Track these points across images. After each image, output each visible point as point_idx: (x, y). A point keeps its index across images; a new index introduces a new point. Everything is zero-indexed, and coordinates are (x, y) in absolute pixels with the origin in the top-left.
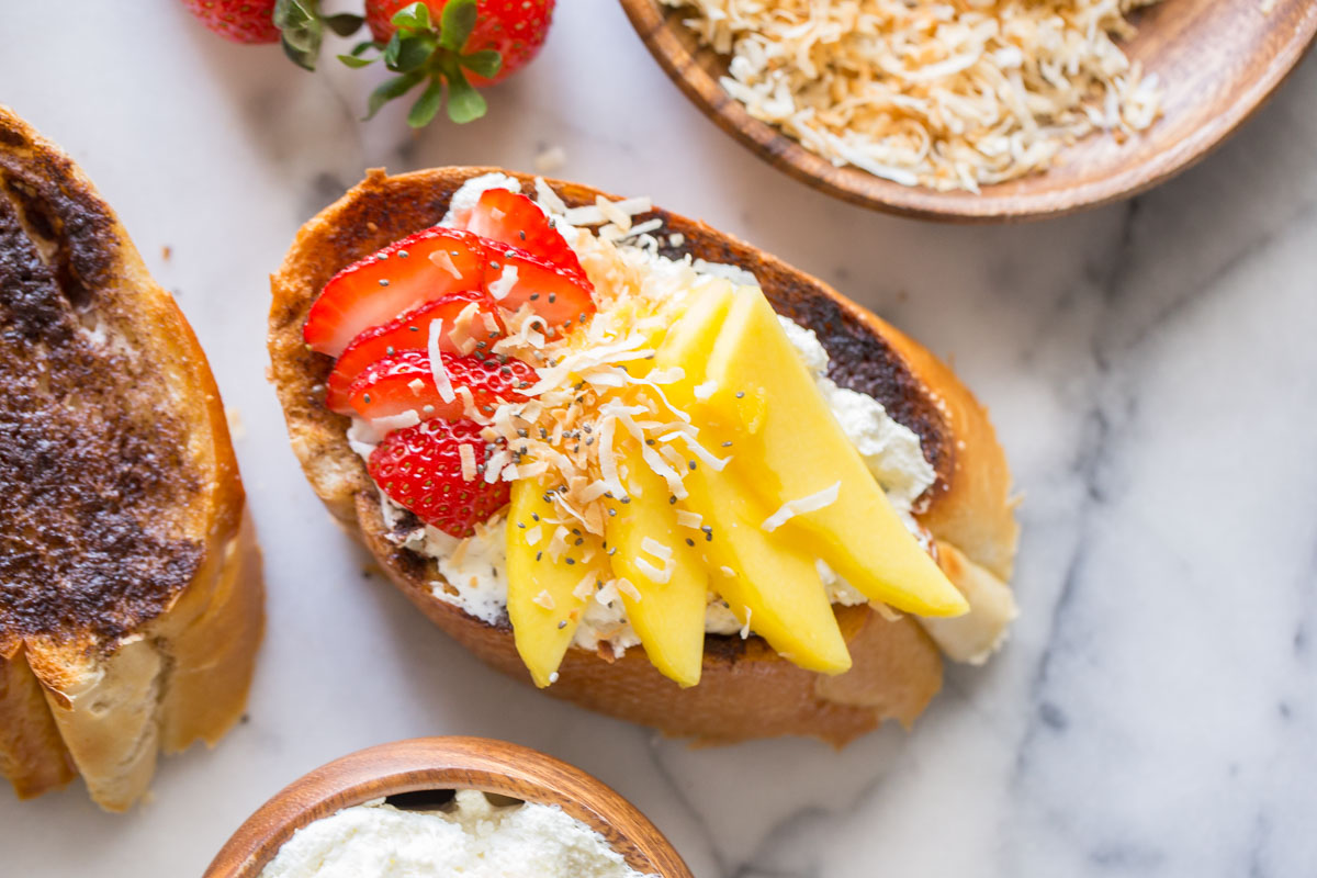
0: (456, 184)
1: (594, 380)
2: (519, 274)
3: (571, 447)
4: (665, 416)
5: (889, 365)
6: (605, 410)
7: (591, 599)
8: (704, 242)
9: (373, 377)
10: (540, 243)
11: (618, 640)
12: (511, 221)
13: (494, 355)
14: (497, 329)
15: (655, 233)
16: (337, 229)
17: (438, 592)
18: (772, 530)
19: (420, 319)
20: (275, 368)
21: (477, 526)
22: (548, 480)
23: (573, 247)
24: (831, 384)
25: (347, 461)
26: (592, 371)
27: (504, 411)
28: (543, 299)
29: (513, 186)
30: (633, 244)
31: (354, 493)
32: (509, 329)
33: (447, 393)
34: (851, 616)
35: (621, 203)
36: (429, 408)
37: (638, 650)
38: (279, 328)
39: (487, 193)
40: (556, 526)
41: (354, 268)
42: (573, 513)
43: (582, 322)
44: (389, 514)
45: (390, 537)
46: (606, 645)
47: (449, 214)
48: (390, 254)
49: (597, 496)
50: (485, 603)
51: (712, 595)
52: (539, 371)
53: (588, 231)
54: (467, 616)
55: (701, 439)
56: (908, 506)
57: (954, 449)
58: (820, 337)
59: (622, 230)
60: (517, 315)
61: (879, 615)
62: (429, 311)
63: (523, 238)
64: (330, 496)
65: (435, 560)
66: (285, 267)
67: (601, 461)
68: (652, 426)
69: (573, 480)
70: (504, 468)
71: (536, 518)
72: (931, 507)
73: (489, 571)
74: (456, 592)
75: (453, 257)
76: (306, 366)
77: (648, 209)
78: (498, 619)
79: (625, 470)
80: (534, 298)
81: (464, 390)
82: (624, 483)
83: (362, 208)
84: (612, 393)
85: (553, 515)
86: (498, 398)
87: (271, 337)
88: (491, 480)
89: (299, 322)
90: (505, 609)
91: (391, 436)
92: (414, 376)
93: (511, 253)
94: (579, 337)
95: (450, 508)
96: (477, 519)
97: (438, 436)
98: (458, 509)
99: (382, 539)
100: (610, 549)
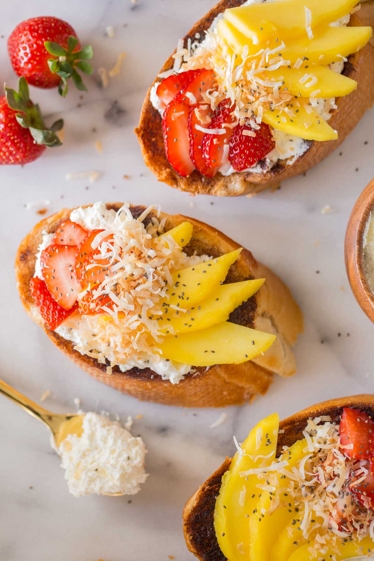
0: (150, 105)
1: (236, 80)
2: (190, 92)
3: (257, 95)
4: (259, 58)
6: (249, 78)
7: (314, 109)
8: (202, 26)
9: (207, 156)
10: (181, 81)
11: (331, 106)
12: (170, 88)
13: (215, 111)
14: (207, 106)
15: (192, 42)
16: (150, 152)
17: (290, 163)
18: (313, 36)
20: (191, 191)
21: (272, 140)
22: (266, 108)
23: (187, 70)
25: (232, 179)
26: (233, 78)
27: (236, 113)
28: (202, 87)
29: (157, 85)
30: (193, 51)
31: (245, 180)
32: (208, 102)
33: (222, 131)
34: (353, 22)
35: (178, 50)
36: (225, 141)
37: (337, 99)
38: (177, 185)
39: (158, 93)
40: (283, 111)
41: (167, 148)
42: (281, 103)
43: (215, 76)
44: (256, 170)
45: (265, 172)
46: (331, 111)
47: (160, 111)
48: (166, 134)
49: (278, 93)
50: (300, 148)
51: (328, 68)
52: (227, 97)
53: (183, 64)
54: (303, 156)
55: (272, 49)
59: (187, 53)
60: (204, 98)
61: (356, 12)
62: (191, 128)
63: (178, 86)
64: (243, 190)
65: (279, 160)
66: (157, 174)
67: (266, 86)
68: (261, 63)
69: (270, 99)
70: (256, 122)
71: (278, 116)
73: (290, 142)
74: (293, 157)
75: (176, 112)
76: (194, 180)
77: (183, 41)
78: (308, 145)
79: (272, 79)
80: (200, 90)
81: (223, 125)
82: (277, 81)
83: (146, 140)
84: (244, 74)
85: (279, 110)
86: (231, 114)
87: (179, 189)
88: (258, 128)
89: (178, 177)
90: (306, 141)
91: (230, 159)
92: (212, 141)
93: (182, 92)
94: (220, 78)
95: (263, 146)
96: (270, 139)
97: (236, 141)
98: (264, 144)
99: (265, 175)
100: (299, 95)
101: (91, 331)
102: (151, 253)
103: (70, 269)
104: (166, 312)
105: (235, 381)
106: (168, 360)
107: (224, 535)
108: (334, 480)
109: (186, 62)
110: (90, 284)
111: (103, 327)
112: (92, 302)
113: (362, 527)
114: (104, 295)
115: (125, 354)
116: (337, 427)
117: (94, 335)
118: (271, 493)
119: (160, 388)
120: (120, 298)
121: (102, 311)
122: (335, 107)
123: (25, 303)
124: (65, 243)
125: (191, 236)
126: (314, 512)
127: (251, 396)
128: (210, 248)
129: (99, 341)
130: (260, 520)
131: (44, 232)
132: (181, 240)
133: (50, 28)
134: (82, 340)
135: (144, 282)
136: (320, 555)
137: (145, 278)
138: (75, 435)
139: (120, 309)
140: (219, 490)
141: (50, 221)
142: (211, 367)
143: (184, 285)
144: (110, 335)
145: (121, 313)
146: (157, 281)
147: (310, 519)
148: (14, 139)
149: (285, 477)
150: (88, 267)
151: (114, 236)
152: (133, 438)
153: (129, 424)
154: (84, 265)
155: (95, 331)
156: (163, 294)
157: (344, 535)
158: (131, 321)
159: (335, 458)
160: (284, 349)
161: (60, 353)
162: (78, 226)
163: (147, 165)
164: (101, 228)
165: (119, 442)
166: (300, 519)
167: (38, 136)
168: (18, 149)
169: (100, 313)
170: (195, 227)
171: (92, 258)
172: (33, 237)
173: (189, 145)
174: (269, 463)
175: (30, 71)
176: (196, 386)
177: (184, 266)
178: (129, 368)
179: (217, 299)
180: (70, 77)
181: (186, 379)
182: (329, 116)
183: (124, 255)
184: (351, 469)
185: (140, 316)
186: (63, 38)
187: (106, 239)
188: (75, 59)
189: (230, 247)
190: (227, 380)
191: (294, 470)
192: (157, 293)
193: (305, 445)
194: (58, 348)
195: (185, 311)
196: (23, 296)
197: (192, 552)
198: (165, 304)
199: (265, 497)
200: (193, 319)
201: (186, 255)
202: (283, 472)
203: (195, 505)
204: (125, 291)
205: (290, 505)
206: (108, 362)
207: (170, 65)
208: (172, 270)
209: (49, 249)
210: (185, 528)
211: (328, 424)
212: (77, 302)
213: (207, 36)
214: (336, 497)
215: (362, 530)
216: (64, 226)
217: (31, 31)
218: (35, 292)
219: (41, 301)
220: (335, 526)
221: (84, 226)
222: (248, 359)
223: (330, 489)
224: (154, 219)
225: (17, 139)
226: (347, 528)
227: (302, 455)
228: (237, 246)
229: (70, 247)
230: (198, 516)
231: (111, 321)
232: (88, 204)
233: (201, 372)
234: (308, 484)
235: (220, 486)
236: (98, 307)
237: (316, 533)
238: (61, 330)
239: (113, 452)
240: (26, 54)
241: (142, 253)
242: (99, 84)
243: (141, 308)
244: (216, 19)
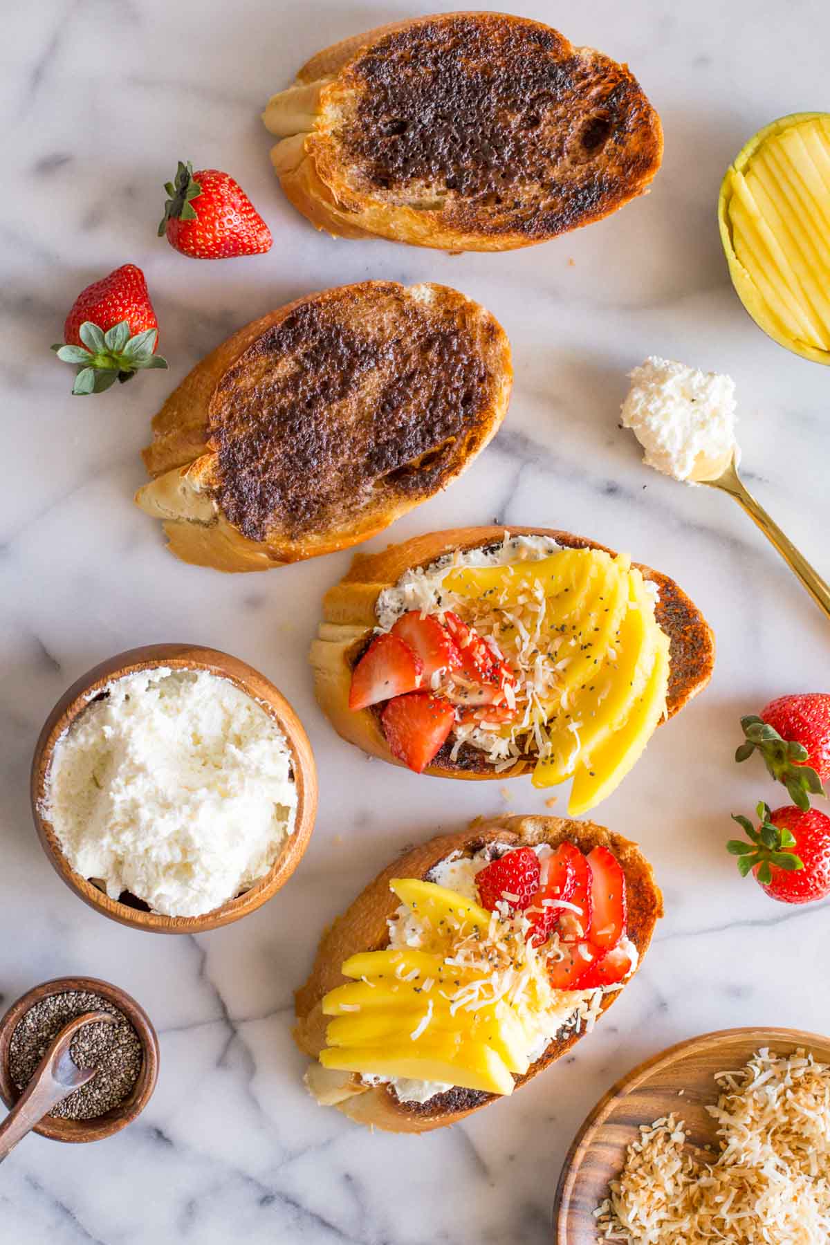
0: (640, 949)
2: (585, 961)
5: (462, 1105)
8: (559, 1048)
10: (597, 976)
11: (396, 925)
12: (613, 968)
13: (554, 932)
15: (574, 1028)
16: (646, 884)
17: (457, 853)
20: (594, 826)
21: (478, 886)
22: (485, 931)
23: (587, 990)
25: (536, 839)
27: (527, 924)
28: (569, 966)
29: (629, 975)
30: (574, 1015)
31: (520, 835)
32: (563, 945)
33: (547, 902)
35: (595, 1020)
36: (544, 890)
38: (612, 836)
39: (629, 963)
40: (461, 925)
41: (624, 886)
43: (550, 979)
44: (503, 847)
45: (493, 844)
46: (396, 918)
47: (627, 939)
48: (623, 907)
50: (442, 872)
52: (536, 950)
53: (590, 999)
54: (440, 861)
56: (394, 1082)
57: (409, 1116)
59: (582, 1014)
60: (568, 951)
62: (588, 911)
63: (602, 970)
64: (523, 824)
65: (472, 858)
66: (639, 853)
70: (501, 912)
71: (470, 918)
72: (387, 1093)
74: (453, 861)
75: (608, 935)
76: (589, 841)
77: (587, 1030)
78: (431, 875)
80: (572, 963)
81: (544, 911)
83: (650, 900)
85: (467, 926)
86: (533, 925)
87: (610, 830)
88: (498, 904)
89: (611, 847)
90: (434, 881)
91: (539, 866)
92: (562, 890)
93: (597, 962)
94: (544, 976)
95: (492, 878)
96: (481, 888)
97: (529, 888)
98: (491, 881)
99: (494, 839)
109: (585, 1001)
122: (389, 923)
163: (650, 867)
173: (592, 889)
207: (606, 1000)
213: (555, 1034)
244: (540, 1056)
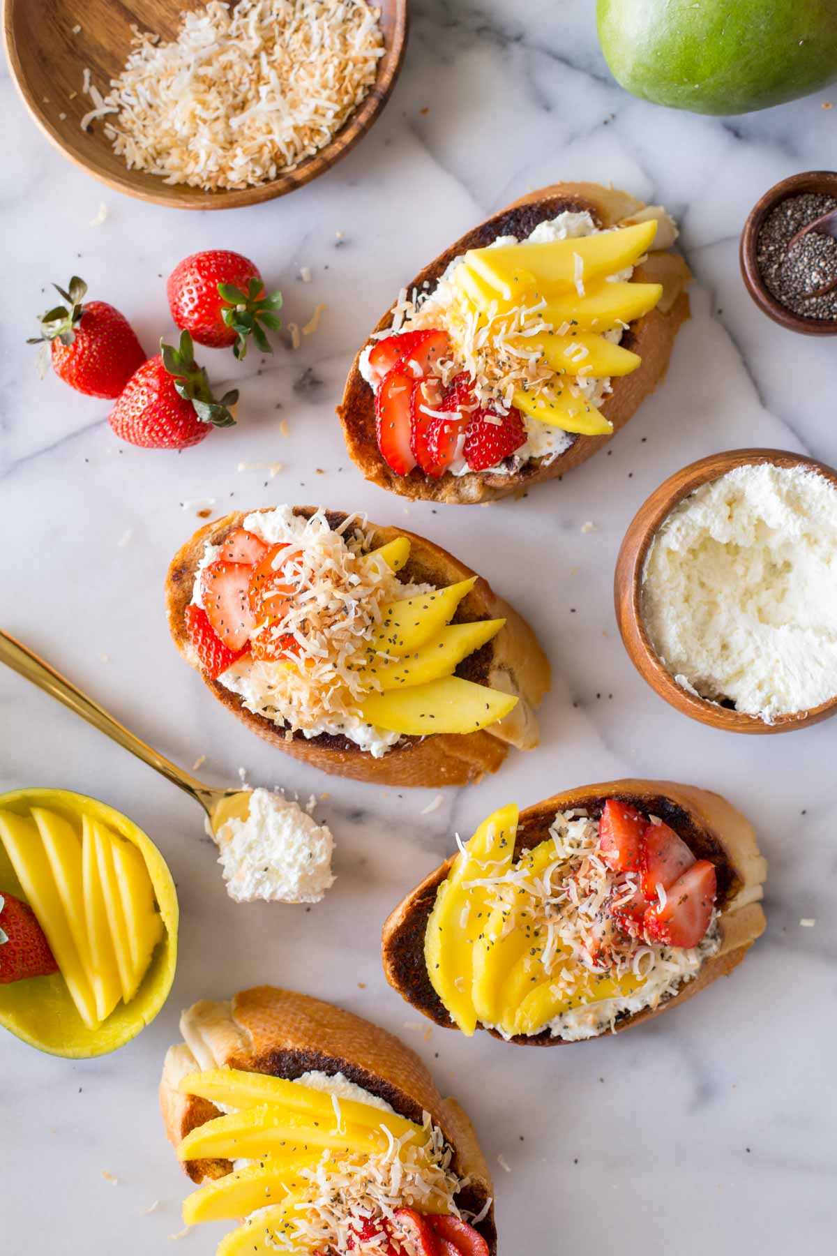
0: (358, 376)
1: (480, 344)
2: (415, 360)
3: (507, 368)
4: (511, 319)
5: (526, 212)
6: (496, 346)
7: (582, 391)
8: (433, 272)
9: (435, 449)
10: (403, 345)
11: (604, 388)
12: (388, 354)
13: (448, 388)
14: (437, 380)
15: (419, 294)
16: (356, 439)
17: (547, 463)
18: (584, 293)
19: (416, 415)
20: (409, 496)
21: (524, 430)
22: (518, 387)
23: (410, 331)
24: (525, 241)
25: (467, 481)
26: (475, 344)
27: (477, 392)
28: (431, 353)
29: (369, 348)
30: (420, 306)
31: (483, 484)
32: (439, 376)
33: (457, 416)
34: (637, 276)
35: (399, 302)
36: (460, 428)
37: (613, 380)
38: (391, 486)
39: (370, 359)
40: (541, 392)
41: (380, 437)
42: (539, 381)
43: (449, 340)
44: (500, 470)
45: (512, 473)
46: (605, 395)
47: (371, 384)
48: (380, 416)
49: (535, 368)
50: (561, 443)
51: (601, 337)
52: (465, 370)
53: (406, 322)
54: (564, 454)
55: (529, 307)
56: (596, 231)
57: (577, 199)
58: (501, 235)
59: (412, 307)
60: (434, 369)
61: (642, 264)
62: (415, 409)
63: (398, 351)
64: (480, 496)
65: (531, 458)
66: (364, 470)
67: (519, 356)
68: (513, 326)
69: (523, 375)
70: (503, 405)
71: (533, 399)
72: (602, 220)
73: (546, 435)
74: (550, 454)
75: (395, 386)
76: (414, 481)
77: (406, 291)
78: (571, 440)
79: (529, 348)
80: (429, 358)
81: (459, 408)
82: (535, 351)
83: (351, 423)
84: (490, 339)
85: (534, 391)
87: (394, 492)
88: (506, 414)
89: (392, 475)
90: (568, 434)
91: (465, 454)
92: (442, 429)
93: (403, 360)
94: (456, 344)
95: (511, 438)
96: (521, 428)
97: (475, 430)
98: (513, 435)
99: (511, 478)
100: (562, 372)
101: (266, 682)
102: (354, 579)
103: (242, 595)
104: (371, 660)
105: (458, 755)
106: (369, 725)
107: (438, 966)
108: (591, 897)
109: (410, 320)
110: (268, 618)
111: (284, 678)
112: (271, 643)
113: (623, 960)
114: (287, 634)
115: (313, 715)
116: (596, 824)
117: (270, 687)
118: (505, 913)
119: (357, 761)
120: (309, 640)
121: (283, 657)
122: (610, 390)
123: (177, 639)
124: (234, 559)
125: (408, 557)
126: (560, 939)
127: (478, 774)
128: (432, 573)
129: (278, 696)
130: (488, 948)
131: (207, 543)
132: (393, 563)
133: (226, 266)
134: (254, 693)
135: (343, 620)
136: (565, 995)
137: (343, 613)
138: (239, 819)
139: (308, 655)
140: (433, 905)
141: (215, 527)
142: (427, 737)
143: (397, 625)
144: (293, 689)
145: (310, 661)
146: (361, 618)
147: (556, 947)
148: (171, 415)
149: (523, 891)
150: (266, 596)
151: (304, 554)
152: (317, 828)
153: (311, 805)
154: (260, 591)
155: (273, 682)
156: (368, 637)
157: (600, 971)
158: (322, 671)
159: (592, 868)
160: (526, 714)
161: (223, 710)
162: (253, 536)
163: (352, 457)
164: (285, 541)
165: (299, 832)
166: (541, 947)
167: (203, 412)
168: (175, 428)
169: (280, 658)
170: (413, 545)
171: (273, 583)
172: (191, 549)
173: (410, 432)
174: (502, 873)
175: (197, 323)
176: (405, 760)
177: (398, 598)
178: (316, 733)
179: (441, 646)
180: (250, 332)
181: (392, 751)
182: (601, 402)
183: (316, 580)
184: (613, 884)
185: (335, 666)
186: (244, 280)
187: (292, 558)
188: (258, 309)
189: (459, 574)
190: (447, 753)
191: (537, 881)
192: (360, 634)
193: (553, 848)
194: (219, 702)
195: (397, 660)
196: (175, 630)
197: (393, 986)
198: (369, 650)
199: (496, 916)
200: (407, 671)
201: (400, 582)
202: (520, 884)
203: (399, 924)
204: (316, 631)
205: (528, 928)
206: (288, 725)
207: (387, 322)
208: (380, 604)
209: (213, 567)
210: (384, 954)
211: (583, 820)
212: (249, 642)
213: (439, 286)
214: (591, 919)
215: (624, 966)
216: (234, 536)
217: (200, 269)
218: (192, 624)
219: (200, 638)
220: (589, 960)
221: (263, 537)
222: (479, 728)
223: (583, 909)
224: (358, 532)
225: (175, 414)
226: (604, 962)
227: (549, 863)
228: (469, 572)
229: (242, 566)
230: (402, 938)
231: (296, 671)
232: (268, 507)
233: (413, 743)
234: (554, 901)
235: (434, 900)
236: (279, 651)
237: (562, 967)
238: (226, 679)
239: (289, 845)
240: (192, 300)
241: (340, 578)
242: (288, 345)
243: (337, 654)
244: (452, 264)
